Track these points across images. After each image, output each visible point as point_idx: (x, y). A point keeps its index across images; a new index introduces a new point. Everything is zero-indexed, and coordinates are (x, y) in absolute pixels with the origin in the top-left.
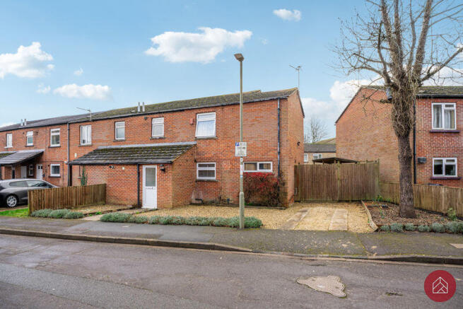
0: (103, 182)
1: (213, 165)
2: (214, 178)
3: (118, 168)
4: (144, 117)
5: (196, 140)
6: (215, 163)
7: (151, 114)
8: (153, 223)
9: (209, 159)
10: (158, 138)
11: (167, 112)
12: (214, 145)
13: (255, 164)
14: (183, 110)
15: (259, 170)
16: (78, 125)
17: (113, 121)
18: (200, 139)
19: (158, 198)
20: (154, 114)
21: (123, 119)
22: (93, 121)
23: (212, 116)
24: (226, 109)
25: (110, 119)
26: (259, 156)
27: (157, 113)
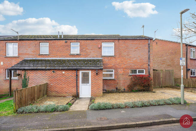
0: (45, 82)
1: (112, 71)
2: (113, 78)
3: (59, 72)
4: (64, 41)
5: (102, 57)
6: (114, 70)
7: (70, 40)
8: (133, 107)
9: (111, 68)
10: (76, 54)
11: (82, 40)
12: (113, 60)
13: (136, 71)
14: (94, 40)
15: (138, 74)
16: (5, 42)
17: (38, 41)
18: (105, 57)
19: (92, 91)
20: (72, 40)
21: (47, 41)
22: (20, 40)
23: (112, 45)
24: (120, 41)
25: (37, 40)
26: (139, 66)
27: (74, 40)
